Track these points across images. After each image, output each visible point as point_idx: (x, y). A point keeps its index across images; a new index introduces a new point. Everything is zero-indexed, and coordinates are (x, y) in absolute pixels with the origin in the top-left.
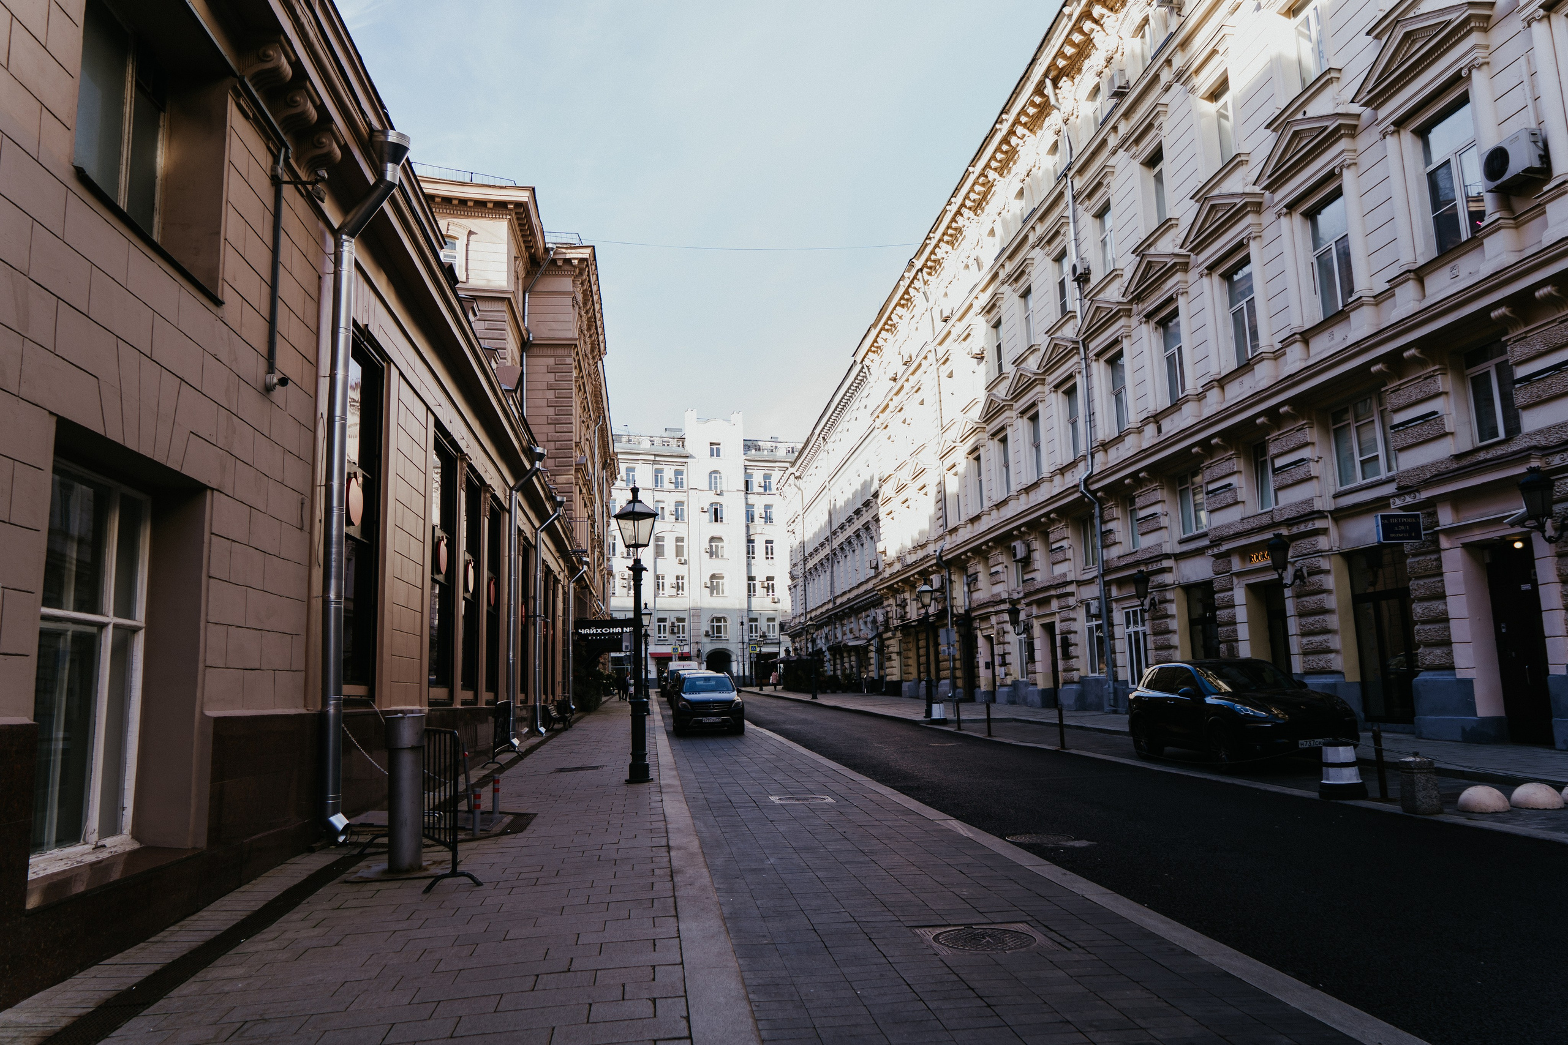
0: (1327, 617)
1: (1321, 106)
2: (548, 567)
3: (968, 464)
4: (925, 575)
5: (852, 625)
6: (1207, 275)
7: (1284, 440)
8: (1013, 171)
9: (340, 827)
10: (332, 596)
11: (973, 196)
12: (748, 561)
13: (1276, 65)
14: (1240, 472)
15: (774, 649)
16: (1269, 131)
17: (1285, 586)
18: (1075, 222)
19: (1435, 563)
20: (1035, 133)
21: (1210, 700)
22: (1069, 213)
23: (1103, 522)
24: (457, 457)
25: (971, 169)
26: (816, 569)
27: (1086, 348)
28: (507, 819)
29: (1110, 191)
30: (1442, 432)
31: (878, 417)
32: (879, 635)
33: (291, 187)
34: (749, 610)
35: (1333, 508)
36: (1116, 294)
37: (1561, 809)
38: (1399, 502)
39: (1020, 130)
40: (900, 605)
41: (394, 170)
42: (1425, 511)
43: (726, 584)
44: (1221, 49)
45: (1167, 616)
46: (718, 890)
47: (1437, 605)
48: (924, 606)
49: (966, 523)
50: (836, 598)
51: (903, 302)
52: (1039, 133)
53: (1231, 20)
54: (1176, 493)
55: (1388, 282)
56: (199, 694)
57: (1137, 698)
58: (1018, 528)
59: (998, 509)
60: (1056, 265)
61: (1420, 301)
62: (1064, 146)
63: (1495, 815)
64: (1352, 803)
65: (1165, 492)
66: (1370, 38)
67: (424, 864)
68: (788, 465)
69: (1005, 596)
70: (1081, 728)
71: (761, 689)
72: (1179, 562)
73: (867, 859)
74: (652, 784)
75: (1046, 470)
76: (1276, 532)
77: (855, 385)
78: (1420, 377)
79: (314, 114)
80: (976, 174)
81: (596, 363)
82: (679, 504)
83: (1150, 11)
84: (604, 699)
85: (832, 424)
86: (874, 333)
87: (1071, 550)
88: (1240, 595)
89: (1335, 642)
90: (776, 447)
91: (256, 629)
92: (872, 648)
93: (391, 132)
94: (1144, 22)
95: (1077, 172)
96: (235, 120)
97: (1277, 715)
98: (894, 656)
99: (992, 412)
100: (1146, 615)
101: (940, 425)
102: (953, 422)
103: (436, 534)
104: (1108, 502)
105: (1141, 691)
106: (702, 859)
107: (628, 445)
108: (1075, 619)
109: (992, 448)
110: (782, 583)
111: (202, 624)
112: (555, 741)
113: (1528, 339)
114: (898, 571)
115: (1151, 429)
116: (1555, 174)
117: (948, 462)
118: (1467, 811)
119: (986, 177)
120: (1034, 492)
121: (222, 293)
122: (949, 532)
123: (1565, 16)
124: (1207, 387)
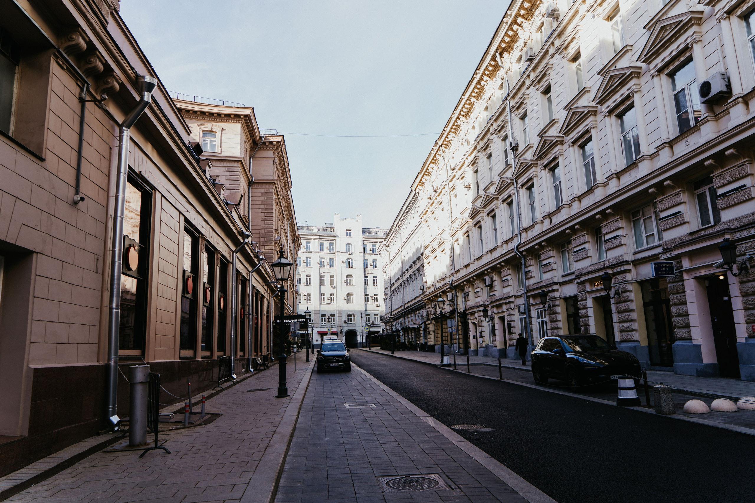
0: (631, 314)
1: (623, 63)
2: (257, 289)
3: (464, 239)
4: (445, 292)
5: (412, 318)
6: (572, 146)
7: (609, 226)
8: (483, 98)
9: (116, 422)
10: (114, 306)
11: (464, 110)
12: (365, 287)
13: (602, 44)
14: (589, 242)
15: (378, 329)
16: (599, 76)
17: (611, 298)
18: (511, 121)
19: (681, 287)
20: (492, 79)
21: (568, 355)
22: (508, 117)
23: (526, 267)
24: (199, 237)
25: (463, 97)
26: (396, 290)
27: (517, 182)
28: (207, 417)
29: (527, 106)
30: (683, 222)
31: (423, 216)
32: (424, 322)
33: (92, 104)
34: (366, 310)
35: (633, 260)
36: (530, 156)
37: (736, 411)
38: (663, 256)
39: (485, 78)
40: (434, 308)
41: (148, 95)
42: (676, 261)
43: (354, 298)
44: (577, 37)
45: (556, 313)
47: (683, 308)
49: (463, 268)
50: (405, 304)
51: (433, 161)
52: (494, 79)
53: (581, 23)
54: (560, 252)
55: (656, 148)
56: (26, 356)
57: (535, 354)
58: (487, 270)
59: (478, 261)
60: (503, 142)
61: (671, 157)
62: (506, 85)
63: (701, 415)
64: (633, 408)
65: (554, 252)
66: (645, 30)
67: (148, 442)
68: (383, 240)
69: (481, 303)
70: (514, 368)
71: (370, 349)
72: (562, 286)
73: (376, 438)
74: (288, 398)
75: (499, 241)
76: (605, 272)
77: (412, 201)
78: (672, 195)
79: (101, 67)
80: (466, 99)
81: (287, 191)
82: (331, 259)
83: (544, 20)
85: (402, 220)
86: (420, 176)
87: (512, 280)
88: (590, 303)
89: (635, 326)
90: (378, 232)
91: (66, 323)
92: (421, 328)
93: (147, 77)
94: (541, 25)
95: (511, 97)
96: (54, 68)
97: (601, 363)
98: (431, 333)
99: (474, 214)
100: (547, 312)
101: (451, 220)
102: (457, 219)
103: (186, 274)
104: (528, 257)
105: (537, 351)
107: (307, 231)
108: (514, 315)
109: (474, 231)
110: (381, 297)
111: (29, 321)
112: (256, 376)
113: (723, 175)
114: (433, 291)
115: (547, 221)
116: (734, 94)
117: (455, 238)
118: (688, 413)
119: (470, 100)
120: (494, 252)
121: (45, 155)
122: (456, 272)
123: (738, 17)
124: (573, 200)
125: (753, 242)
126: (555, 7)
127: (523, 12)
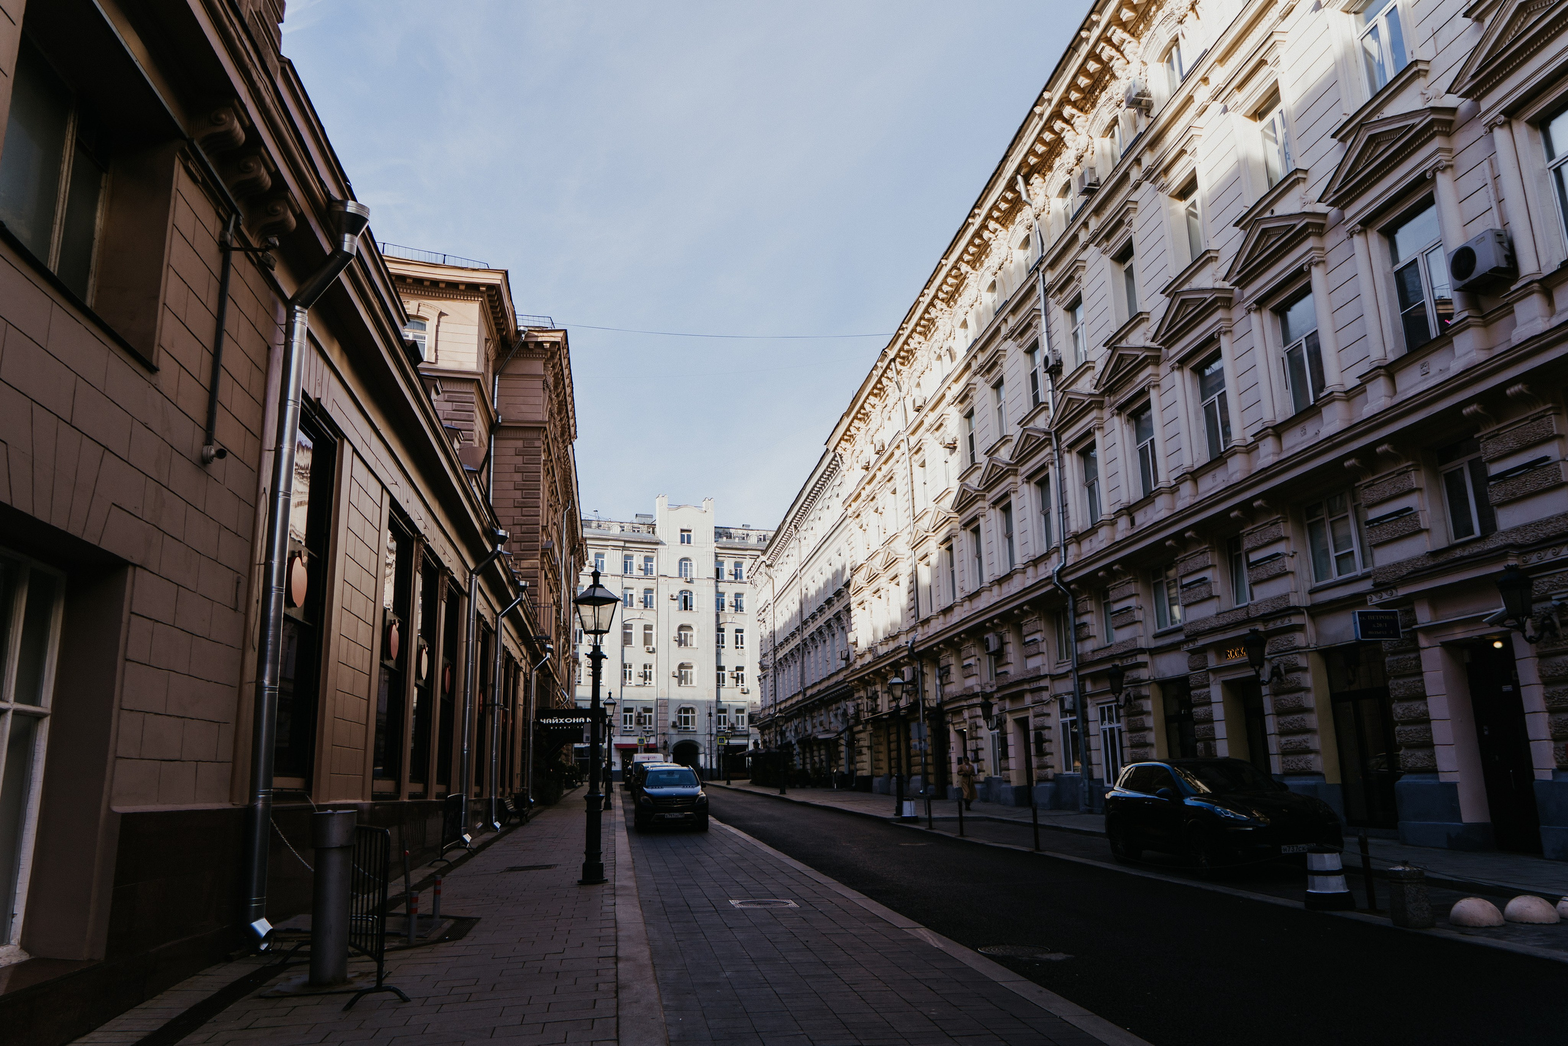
0: (1306, 716)
1: (1288, 206)
2: (509, 653)
3: (940, 554)
4: (896, 668)
5: (822, 718)
6: (1178, 369)
7: (1258, 534)
8: (986, 265)
9: (263, 933)
10: (267, 682)
11: (945, 288)
12: (717, 650)
13: (1244, 165)
14: (1215, 566)
15: (743, 742)
16: (1237, 229)
17: (1263, 683)
18: (1047, 315)
19: (1414, 662)
20: (1007, 228)
21: (1189, 802)
22: (1041, 305)
23: (1077, 615)
24: (413, 539)
25: (944, 262)
26: (786, 659)
27: (1058, 439)
28: (448, 924)
29: (1081, 285)
30: (1417, 528)
31: (850, 505)
32: (850, 729)
33: (241, 254)
34: (718, 701)
35: (1309, 604)
36: (1088, 386)
37: (1557, 924)
38: (1375, 599)
39: (992, 225)
40: (871, 698)
41: (352, 241)
42: (1402, 609)
43: (695, 673)
44: (1189, 150)
45: (1143, 713)
46: (665, 1008)
47: (1417, 706)
48: (895, 699)
49: (939, 614)
50: (806, 689)
51: (875, 391)
52: (1011, 228)
53: (1199, 122)
54: (1150, 587)
55: (1359, 377)
56: (105, 787)
57: (1113, 797)
58: (991, 620)
59: (971, 601)
60: (1028, 357)
61: (1391, 397)
62: (1035, 241)
63: (1488, 930)
64: (1339, 914)
65: (1139, 585)
66: (1335, 141)
67: (349, 976)
68: (759, 553)
69: (977, 689)
70: (1056, 828)
71: (728, 783)
72: (1154, 657)
73: (830, 972)
74: (606, 886)
75: (1019, 561)
76: (1252, 628)
77: (827, 473)
78: (1393, 473)
79: (268, 181)
80: (949, 266)
81: (567, 447)
82: (648, 591)
83: (1119, 112)
84: (565, 792)
85: (804, 512)
86: (847, 421)
87: (1044, 643)
88: (1216, 692)
89: (1315, 742)
90: (748, 535)
91: (178, 717)
92: (842, 742)
93: (350, 203)
94: (1113, 123)
95: (1048, 265)
96: (182, 182)
97: (1258, 818)
98: (865, 750)
99: (964, 502)
100: (1122, 712)
101: (912, 516)
102: (925, 512)
103: (388, 618)
104: (1082, 595)
105: (1117, 791)
106: (651, 973)
107: (598, 531)
108: (1048, 715)
109: (964, 538)
110: (752, 673)
111: (115, 711)
112: (509, 837)
113: (1500, 437)
114: (869, 663)
115: (1123, 523)
116: (1522, 274)
117: (921, 552)
118: (1461, 925)
119: (959, 269)
120: (1007, 583)
121: (158, 360)
122: (921, 622)
123: (1526, 122)
124: (1181, 480)
125: (1566, 574)
126: (1143, 88)
127: (1074, 96)
